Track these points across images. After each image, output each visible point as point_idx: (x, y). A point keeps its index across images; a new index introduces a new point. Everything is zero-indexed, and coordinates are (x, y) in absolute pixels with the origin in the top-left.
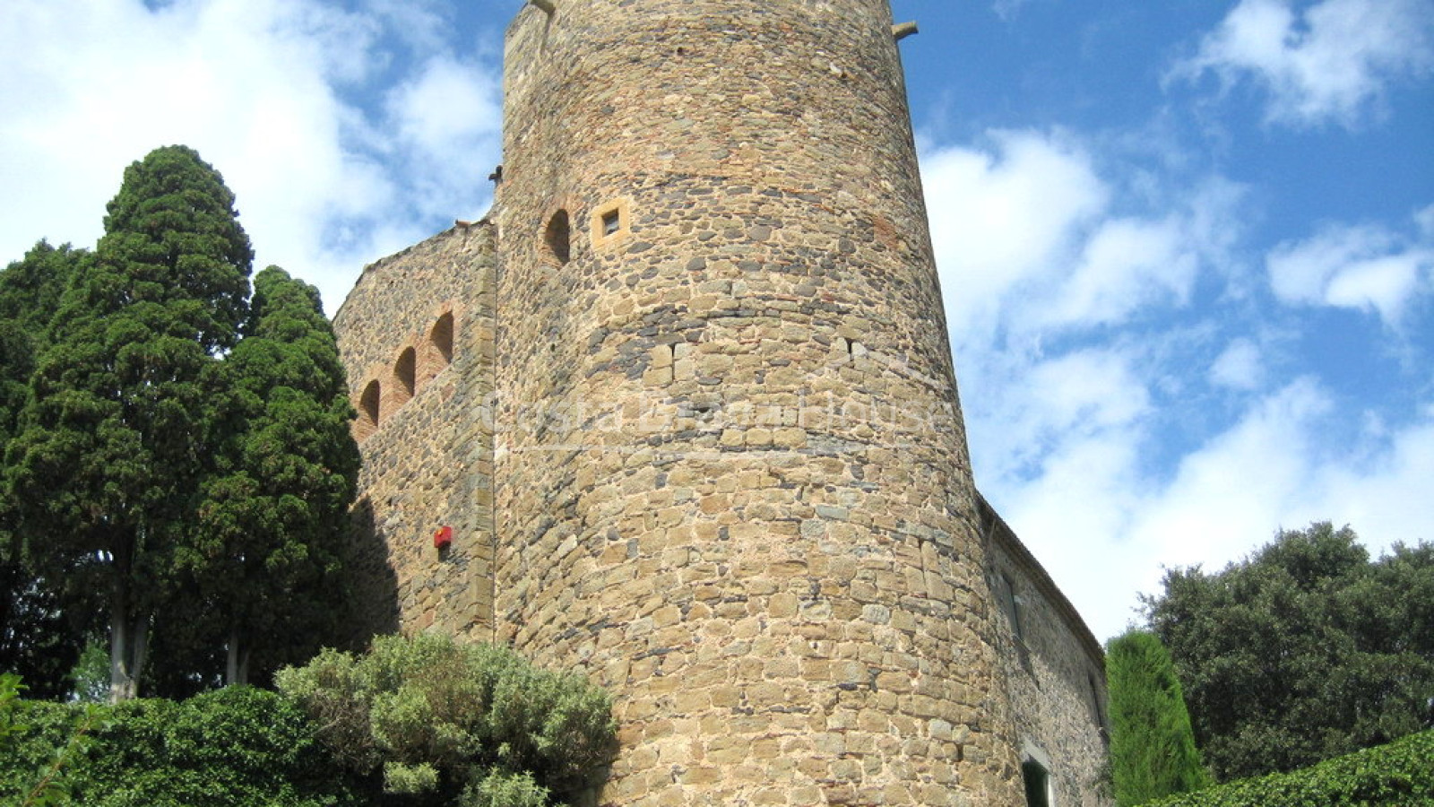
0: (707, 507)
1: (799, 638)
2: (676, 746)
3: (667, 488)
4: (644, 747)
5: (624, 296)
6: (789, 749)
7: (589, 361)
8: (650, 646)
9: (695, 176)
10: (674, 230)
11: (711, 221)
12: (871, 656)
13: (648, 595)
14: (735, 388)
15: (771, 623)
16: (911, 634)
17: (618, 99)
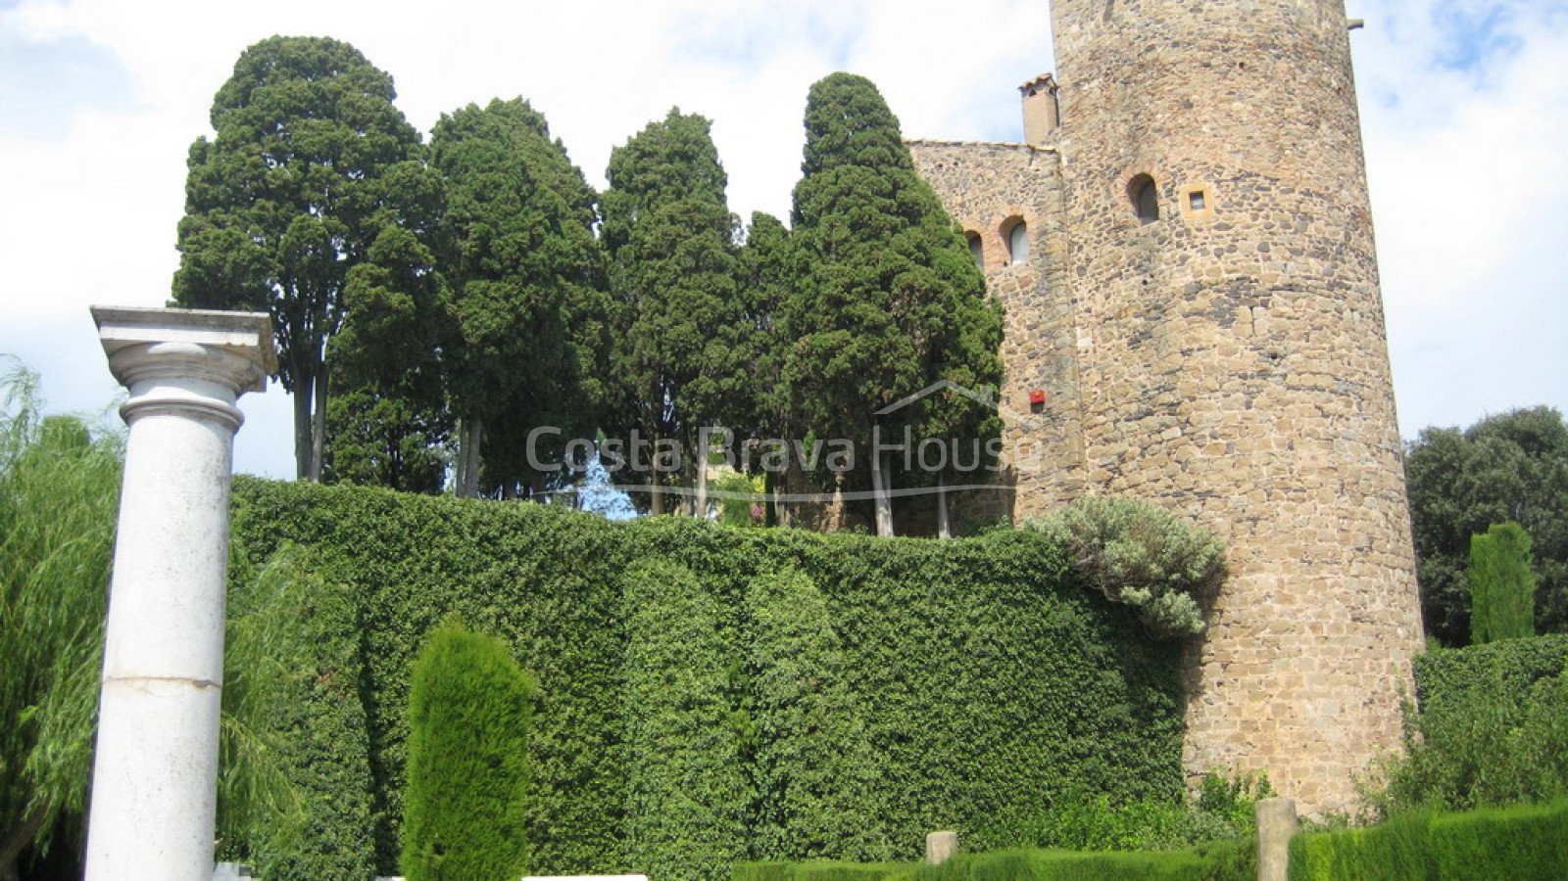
0: (1280, 427)
1: (1335, 518)
2: (1267, 579)
3: (1252, 410)
4: (1245, 577)
5: (1214, 263)
6: (1332, 586)
7: (1186, 305)
8: (1246, 515)
9: (1258, 175)
10: (1246, 217)
11: (1271, 213)
12: (1370, 530)
13: (1244, 480)
14: (1293, 345)
15: (1320, 507)
16: (1386, 515)
17: (1195, 97)
